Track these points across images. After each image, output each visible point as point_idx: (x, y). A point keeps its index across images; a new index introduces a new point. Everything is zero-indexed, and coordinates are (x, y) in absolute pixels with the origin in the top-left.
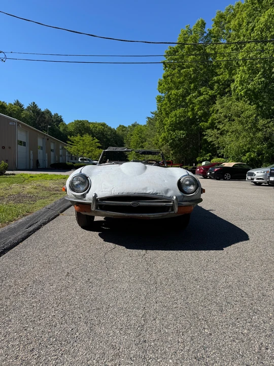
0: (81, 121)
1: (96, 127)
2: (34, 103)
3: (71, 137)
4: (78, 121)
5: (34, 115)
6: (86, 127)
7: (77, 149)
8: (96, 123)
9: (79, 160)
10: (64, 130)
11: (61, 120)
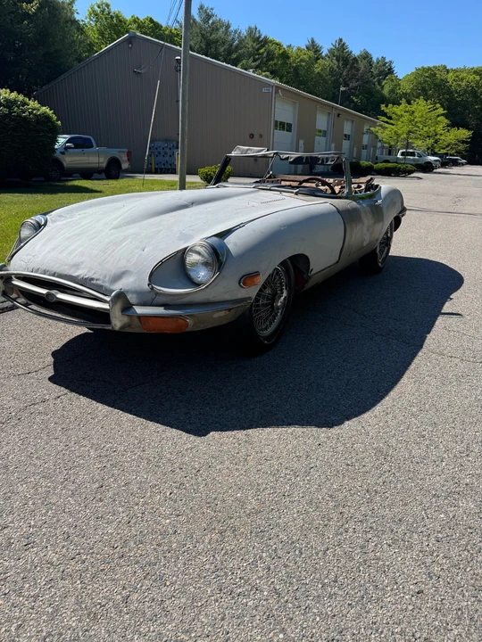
0: (429, 69)
1: (462, 80)
2: (341, 40)
3: (387, 106)
4: (423, 68)
5: (338, 67)
6: (438, 81)
7: (395, 132)
8: (462, 71)
9: (399, 156)
10: (392, 91)
11: (390, 71)
